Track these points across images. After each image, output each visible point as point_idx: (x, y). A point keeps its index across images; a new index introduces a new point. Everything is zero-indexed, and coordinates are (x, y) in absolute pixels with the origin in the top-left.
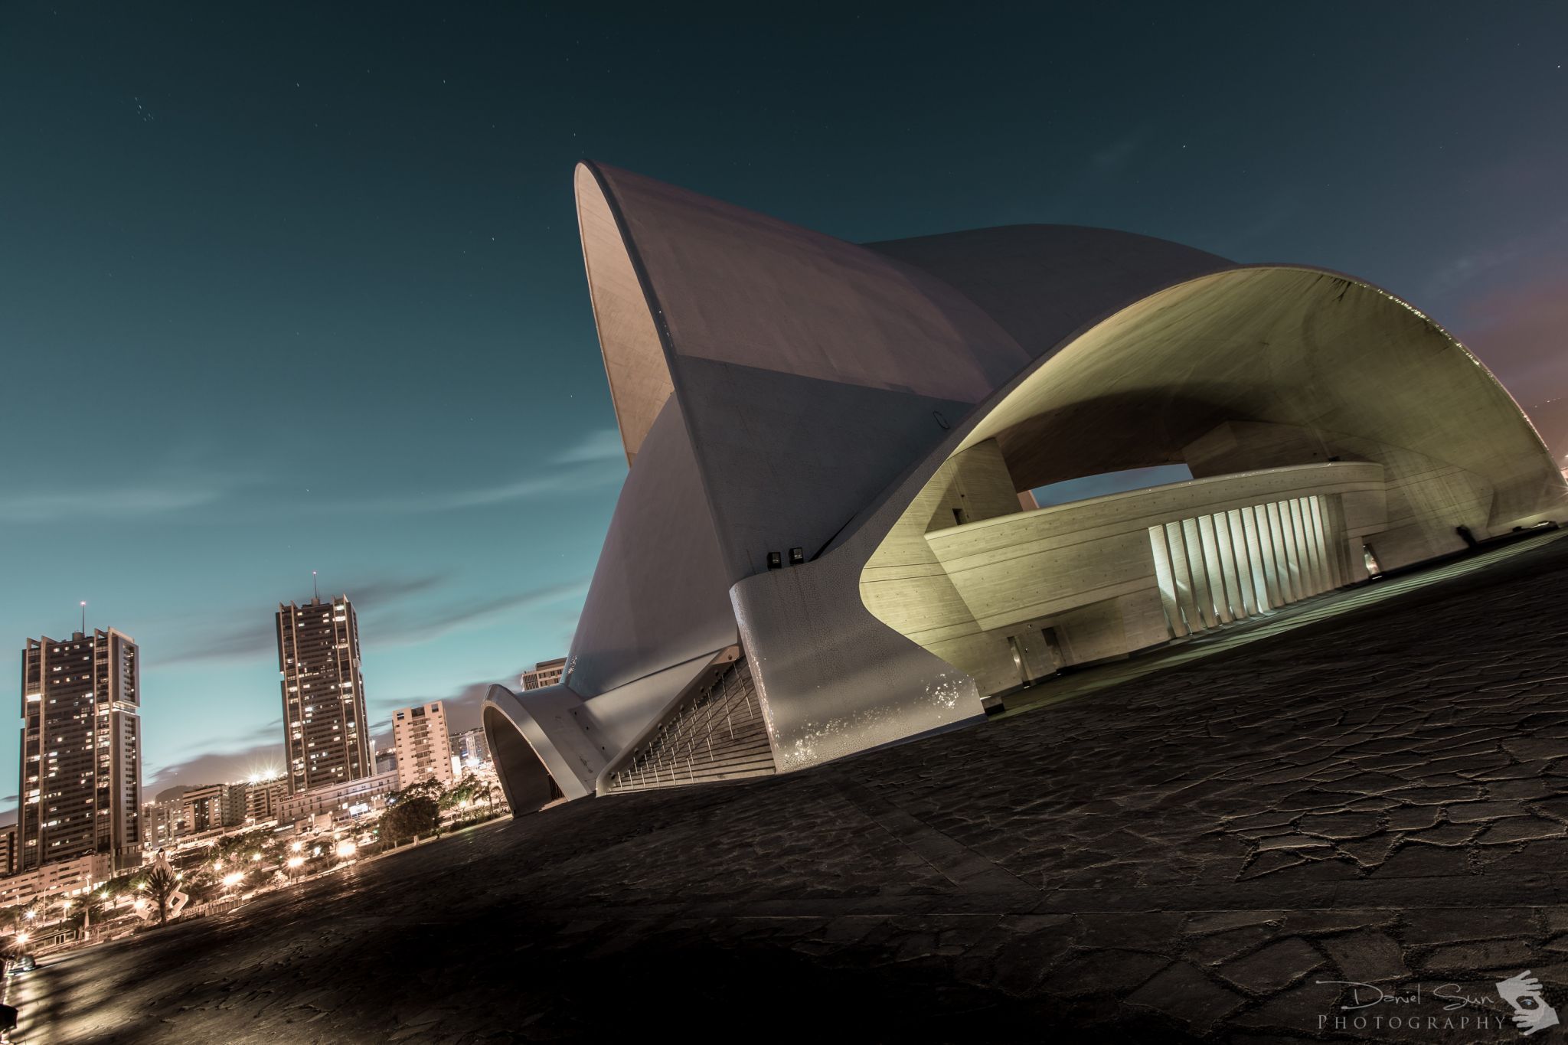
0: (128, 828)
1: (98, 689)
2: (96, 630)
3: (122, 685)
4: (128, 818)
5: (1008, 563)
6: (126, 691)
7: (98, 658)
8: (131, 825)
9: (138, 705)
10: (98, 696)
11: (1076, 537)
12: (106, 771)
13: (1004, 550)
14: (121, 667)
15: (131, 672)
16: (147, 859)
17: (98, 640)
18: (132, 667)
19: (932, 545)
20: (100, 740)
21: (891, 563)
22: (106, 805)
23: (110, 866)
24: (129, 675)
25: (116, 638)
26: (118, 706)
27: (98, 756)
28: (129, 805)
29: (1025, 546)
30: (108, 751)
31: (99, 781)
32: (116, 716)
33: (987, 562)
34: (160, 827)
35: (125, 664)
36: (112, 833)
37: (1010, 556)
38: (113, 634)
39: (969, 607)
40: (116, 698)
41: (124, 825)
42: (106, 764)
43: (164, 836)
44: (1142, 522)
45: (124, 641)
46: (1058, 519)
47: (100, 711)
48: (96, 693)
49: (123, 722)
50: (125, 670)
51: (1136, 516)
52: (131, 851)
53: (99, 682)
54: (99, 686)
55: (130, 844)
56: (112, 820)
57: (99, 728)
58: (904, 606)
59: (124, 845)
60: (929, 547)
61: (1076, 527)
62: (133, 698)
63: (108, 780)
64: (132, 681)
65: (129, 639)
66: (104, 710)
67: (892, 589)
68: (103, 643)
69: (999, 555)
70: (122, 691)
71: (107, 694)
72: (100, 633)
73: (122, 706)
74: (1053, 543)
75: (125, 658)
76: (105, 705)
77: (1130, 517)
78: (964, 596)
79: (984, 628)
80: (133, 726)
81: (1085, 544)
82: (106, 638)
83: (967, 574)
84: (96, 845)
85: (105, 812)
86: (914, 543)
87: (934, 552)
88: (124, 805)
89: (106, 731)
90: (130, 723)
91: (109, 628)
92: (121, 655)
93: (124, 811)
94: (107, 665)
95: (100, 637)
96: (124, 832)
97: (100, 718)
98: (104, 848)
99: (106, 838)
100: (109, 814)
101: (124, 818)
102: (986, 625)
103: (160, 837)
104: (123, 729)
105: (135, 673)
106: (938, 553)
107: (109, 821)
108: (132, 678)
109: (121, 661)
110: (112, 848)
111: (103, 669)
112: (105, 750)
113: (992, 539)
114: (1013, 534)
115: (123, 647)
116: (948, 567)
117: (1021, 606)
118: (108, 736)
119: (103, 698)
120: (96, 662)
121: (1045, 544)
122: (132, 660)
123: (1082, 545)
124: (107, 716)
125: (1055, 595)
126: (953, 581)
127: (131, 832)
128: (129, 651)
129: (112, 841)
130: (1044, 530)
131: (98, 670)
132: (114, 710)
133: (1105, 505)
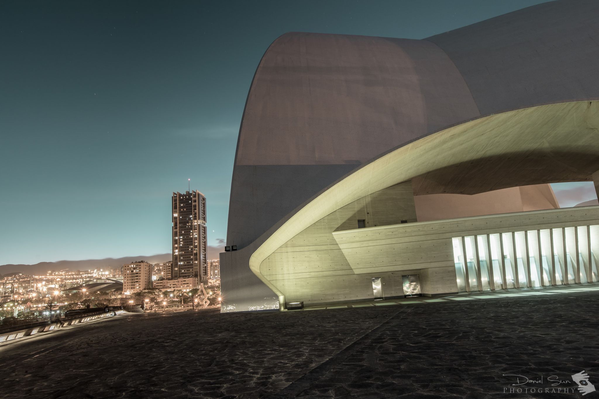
0: (203, 270)
1: (194, 214)
2: (193, 191)
3: (201, 214)
4: (203, 266)
5: (369, 248)
6: (202, 216)
7: (194, 202)
8: (204, 269)
9: (206, 222)
10: (194, 217)
11: (407, 239)
12: (196, 247)
13: (368, 242)
14: (201, 206)
15: (204, 209)
16: (210, 283)
17: (194, 195)
18: (204, 206)
19: (335, 237)
20: (195, 234)
21: (307, 244)
22: (196, 260)
23: (198, 283)
24: (203, 210)
25: (199, 194)
26: (200, 222)
27: (194, 240)
28: (204, 261)
29: (378, 241)
30: (197, 239)
31: (194, 250)
32: (199, 225)
33: (359, 246)
34: (216, 271)
35: (202, 205)
36: (198, 271)
37: (370, 244)
38: (198, 193)
39: (350, 264)
40: (199, 219)
41: (202, 269)
42: (196, 244)
43: (217, 275)
44: (448, 235)
45: (202, 196)
46: (397, 231)
47: (194, 223)
48: (193, 216)
49: (201, 228)
50: (202, 208)
51: (444, 232)
52: (205, 279)
53: (194, 212)
54: (194, 213)
55: (204, 276)
56: (198, 266)
57: (194, 229)
58: (308, 262)
59: (202, 276)
60: (333, 237)
61: (407, 235)
62: (204, 219)
63: (197, 250)
64: (204, 213)
65: (203, 195)
66: (195, 223)
67: (303, 255)
68: (195, 196)
69: (365, 244)
70: (201, 216)
71: (196, 217)
72: (194, 192)
73: (201, 222)
74: (394, 241)
75: (202, 203)
76: (196, 221)
77: (440, 232)
78: (347, 259)
79: (356, 273)
80: (205, 230)
81: (412, 243)
82: (196, 194)
83: (350, 250)
84: (194, 274)
85: (196, 262)
86: (324, 236)
87: (336, 240)
88: (202, 261)
89: (196, 231)
90: (203, 229)
91: (196, 190)
92: (200, 202)
93: (202, 263)
94: (196, 205)
95: (194, 194)
96: (202, 271)
97: (195, 226)
98: (196, 276)
99: (197, 272)
100: (197, 263)
101: (202, 266)
102: (357, 272)
103: (216, 275)
104: (201, 231)
105: (205, 209)
106: (337, 240)
107: (197, 266)
108: (204, 211)
109: (201, 204)
110: (198, 276)
111: (195, 206)
112: (196, 239)
113: (362, 237)
114: (372, 236)
115: (201, 199)
116: (341, 246)
117: (374, 266)
118: (197, 233)
119: (195, 218)
120: (193, 204)
121: (389, 241)
122: (204, 204)
123: (409, 243)
124: (197, 225)
125: (392, 264)
126: (343, 252)
127: (204, 271)
128: (203, 200)
129: (198, 274)
130: (389, 235)
131: (194, 207)
132: (199, 223)
133: (425, 226)
